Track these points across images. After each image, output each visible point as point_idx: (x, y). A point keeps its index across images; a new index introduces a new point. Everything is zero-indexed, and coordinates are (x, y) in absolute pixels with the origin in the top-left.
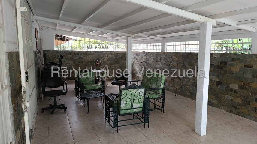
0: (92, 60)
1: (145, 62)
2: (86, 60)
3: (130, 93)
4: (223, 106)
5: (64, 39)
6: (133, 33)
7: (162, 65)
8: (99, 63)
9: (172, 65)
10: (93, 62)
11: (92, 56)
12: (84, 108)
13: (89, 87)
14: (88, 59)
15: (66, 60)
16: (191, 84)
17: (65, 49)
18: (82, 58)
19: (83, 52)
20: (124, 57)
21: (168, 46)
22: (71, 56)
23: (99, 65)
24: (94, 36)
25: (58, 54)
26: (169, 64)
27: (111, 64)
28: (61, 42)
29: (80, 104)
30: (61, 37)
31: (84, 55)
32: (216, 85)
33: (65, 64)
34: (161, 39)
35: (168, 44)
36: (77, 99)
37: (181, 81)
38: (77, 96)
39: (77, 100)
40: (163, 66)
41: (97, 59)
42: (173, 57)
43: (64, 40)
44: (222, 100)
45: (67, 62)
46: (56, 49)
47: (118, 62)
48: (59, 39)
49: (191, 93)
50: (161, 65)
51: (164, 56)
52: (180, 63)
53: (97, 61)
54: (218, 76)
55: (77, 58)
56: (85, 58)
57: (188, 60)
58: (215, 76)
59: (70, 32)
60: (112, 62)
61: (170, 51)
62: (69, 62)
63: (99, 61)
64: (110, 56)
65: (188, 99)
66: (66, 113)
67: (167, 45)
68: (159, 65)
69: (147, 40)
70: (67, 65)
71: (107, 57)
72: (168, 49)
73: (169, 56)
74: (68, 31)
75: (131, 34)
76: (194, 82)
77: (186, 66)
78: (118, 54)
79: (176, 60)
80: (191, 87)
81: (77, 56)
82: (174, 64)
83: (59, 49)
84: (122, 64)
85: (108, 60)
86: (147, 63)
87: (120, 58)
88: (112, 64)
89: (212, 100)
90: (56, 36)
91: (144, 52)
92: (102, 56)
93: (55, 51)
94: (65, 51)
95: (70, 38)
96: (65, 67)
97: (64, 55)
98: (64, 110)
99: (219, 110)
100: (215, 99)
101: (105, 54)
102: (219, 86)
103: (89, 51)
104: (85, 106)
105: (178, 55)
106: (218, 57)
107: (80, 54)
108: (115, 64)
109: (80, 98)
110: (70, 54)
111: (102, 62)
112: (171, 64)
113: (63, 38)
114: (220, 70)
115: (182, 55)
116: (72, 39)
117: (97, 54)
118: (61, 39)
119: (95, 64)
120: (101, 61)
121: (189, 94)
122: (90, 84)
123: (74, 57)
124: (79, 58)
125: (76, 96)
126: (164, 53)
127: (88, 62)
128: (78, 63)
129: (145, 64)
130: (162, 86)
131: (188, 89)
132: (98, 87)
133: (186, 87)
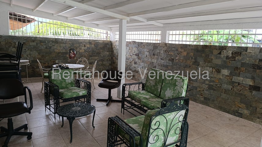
0: (64, 51)
1: (136, 55)
2: (56, 50)
3: (165, 121)
4: (258, 118)
5: (24, 20)
6: (128, 15)
7: (162, 59)
8: (74, 54)
9: (177, 61)
10: (66, 53)
11: (64, 45)
12: (62, 129)
13: (68, 94)
14: (58, 49)
15: (27, 49)
16: (207, 86)
17: (25, 35)
18: (51, 47)
19: (51, 40)
20: (106, 48)
21: (171, 36)
22: (34, 44)
23: (74, 57)
24: (67, 18)
25: (15, 41)
26: (173, 59)
27: (89, 57)
28: (20, 24)
29: (54, 120)
30: (18, 16)
31: (53, 44)
32: (248, 90)
33: (25, 56)
34: (162, 25)
35: (171, 32)
36: (48, 112)
37: (191, 82)
38: (48, 106)
39: (47, 114)
40: (163, 61)
41: (71, 50)
42: (180, 50)
43: (24, 22)
44: (257, 111)
45: (28, 52)
46: (11, 33)
47: (99, 53)
48: (16, 19)
49: (205, 98)
50: (160, 59)
51: (165, 48)
52: (191, 59)
53: (71, 51)
54: (253, 78)
55: (43, 47)
56: (55, 47)
57: (203, 55)
58: (247, 78)
59: (33, 10)
60: (91, 53)
61: (174, 42)
62: (31, 53)
63: (73, 51)
64: (88, 46)
65: (200, 105)
66: (30, 145)
67: (169, 35)
68: (157, 59)
69: (141, 27)
70: (29, 56)
71: (85, 47)
72: (170, 39)
73: (173, 49)
74: (29, 9)
75: (126, 16)
76: (212, 84)
77: (199, 62)
78: (99, 44)
79: (185, 54)
80: (207, 90)
81: (42, 44)
82: (182, 59)
83: (17, 34)
84: (104, 56)
85: (85, 51)
86: (139, 56)
87: (101, 48)
88: (91, 56)
89: (240, 109)
90: (11, 14)
91: (134, 42)
92: (78, 45)
93: (10, 36)
94: (26, 37)
95: (33, 19)
96: (27, 59)
97: (24, 43)
98: (27, 138)
99: (251, 124)
100: (245, 108)
101: (81, 43)
102: (254, 92)
103: (60, 39)
104: (62, 126)
105: (188, 47)
106: (255, 53)
107: (48, 42)
108: (94, 56)
109: (53, 110)
110: (33, 41)
111: (78, 53)
112: (176, 59)
113: (22, 18)
114: (258, 71)
115: (193, 48)
116: (36, 20)
117: (71, 43)
118: (20, 20)
119: (68, 56)
120: (76, 52)
121: (202, 99)
122: (67, 88)
123: (39, 45)
124: (46, 48)
125: (46, 107)
126: (166, 44)
127: (59, 53)
128: (45, 54)
129: (135, 57)
130: (184, 94)
131: (202, 92)
132: (81, 94)
133: (198, 89)
